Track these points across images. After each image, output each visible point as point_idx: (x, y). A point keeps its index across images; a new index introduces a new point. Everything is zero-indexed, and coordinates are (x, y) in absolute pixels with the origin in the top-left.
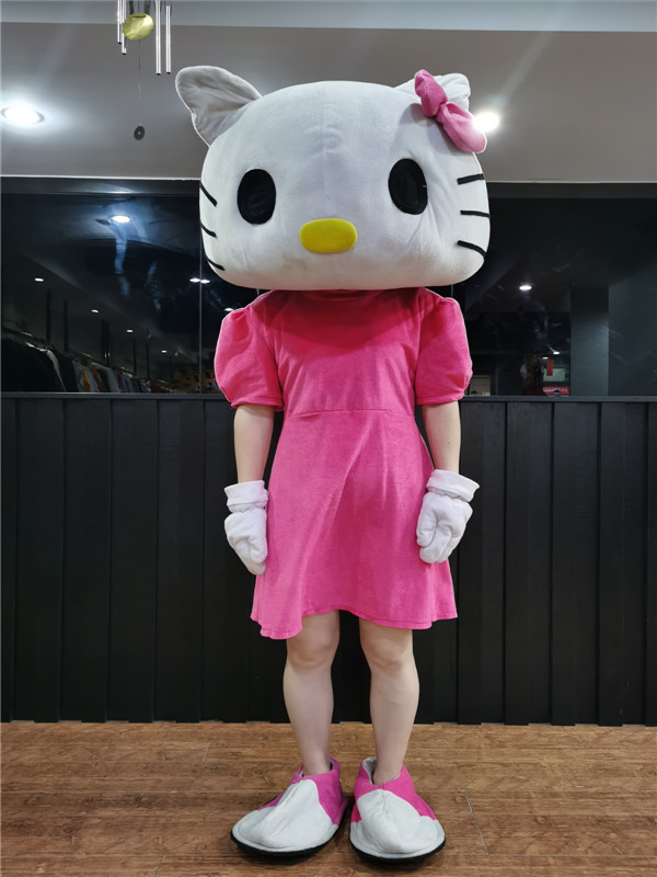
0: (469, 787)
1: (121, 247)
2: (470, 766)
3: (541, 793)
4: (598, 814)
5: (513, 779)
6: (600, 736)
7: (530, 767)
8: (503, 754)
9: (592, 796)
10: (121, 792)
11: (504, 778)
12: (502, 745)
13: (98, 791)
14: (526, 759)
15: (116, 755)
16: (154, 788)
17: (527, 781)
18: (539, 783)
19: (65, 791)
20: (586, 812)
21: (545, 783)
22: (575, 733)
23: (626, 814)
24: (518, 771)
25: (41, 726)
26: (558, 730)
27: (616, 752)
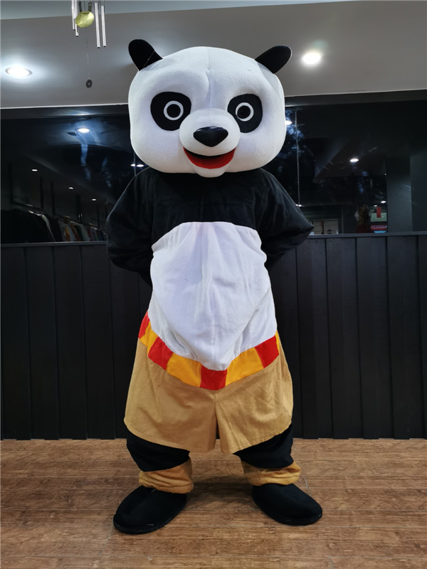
0: (308, 473)
1: (85, 149)
2: (309, 462)
3: (352, 477)
4: (386, 488)
5: (335, 469)
6: (394, 445)
7: (347, 463)
8: (330, 456)
9: (384, 478)
10: (96, 477)
11: (329, 469)
12: (330, 450)
13: (83, 476)
14: (345, 458)
15: (93, 457)
16: (116, 474)
17: (343, 470)
18: (351, 471)
19: (64, 477)
20: (378, 487)
21: (355, 471)
22: (378, 443)
23: (404, 488)
24: (338, 465)
25: (48, 442)
26: (368, 442)
27: (403, 454)
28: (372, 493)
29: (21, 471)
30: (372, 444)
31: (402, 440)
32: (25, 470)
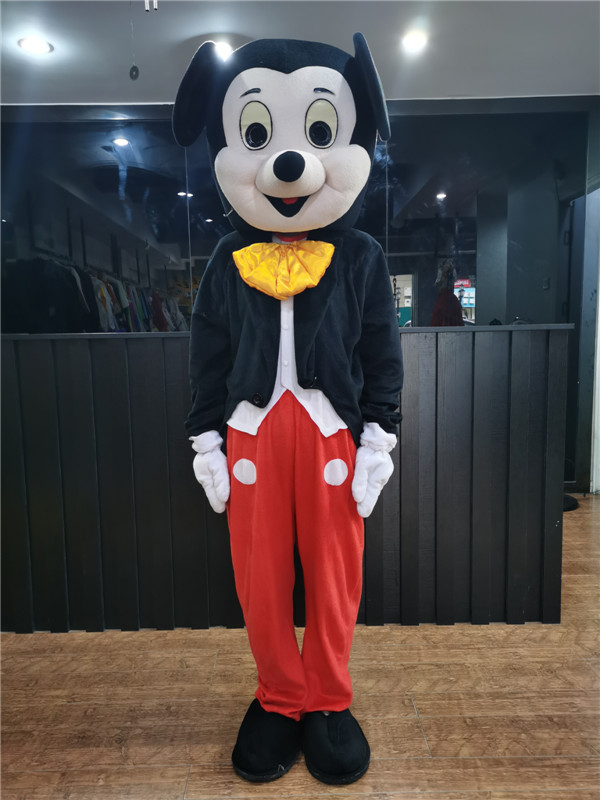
0: (414, 689)
2: (413, 667)
3: (467, 694)
4: (511, 714)
5: (446, 681)
6: (509, 634)
7: (458, 668)
8: (436, 655)
9: (505, 696)
10: (156, 701)
11: (438, 680)
12: (435, 645)
13: (138, 701)
14: (455, 660)
15: (150, 664)
16: (179, 696)
17: (456, 682)
18: (466, 684)
19: (113, 702)
20: (502, 713)
21: (470, 684)
22: (489, 632)
23: (532, 714)
24: (449, 672)
25: (91, 635)
26: (477, 629)
27: (521, 651)
28: (496, 725)
29: (58, 693)
30: (482, 633)
31: (516, 626)
32: (64, 689)
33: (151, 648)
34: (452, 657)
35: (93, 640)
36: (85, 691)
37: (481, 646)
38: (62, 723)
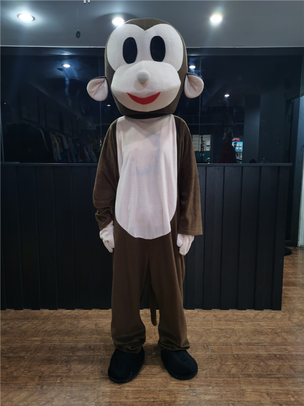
0: (209, 340)
2: (209, 330)
3: (235, 343)
4: (256, 353)
5: (225, 337)
6: (256, 315)
7: (231, 331)
8: (220, 324)
9: (254, 345)
10: (83, 344)
11: (221, 336)
13: (75, 344)
14: (229, 327)
15: (80, 326)
16: (95, 342)
17: (230, 337)
18: (234, 338)
19: (63, 344)
20: (252, 352)
21: (237, 339)
22: (246, 314)
23: (267, 353)
24: (226, 333)
25: (52, 311)
26: (240, 312)
27: (261, 323)
28: (249, 358)
29: (36, 339)
30: (243, 314)
31: (260, 311)
32: (39, 337)
33: (81, 318)
34: (228, 325)
35: (52, 314)
36: (49, 338)
37: (242, 320)
38: (38, 353)
